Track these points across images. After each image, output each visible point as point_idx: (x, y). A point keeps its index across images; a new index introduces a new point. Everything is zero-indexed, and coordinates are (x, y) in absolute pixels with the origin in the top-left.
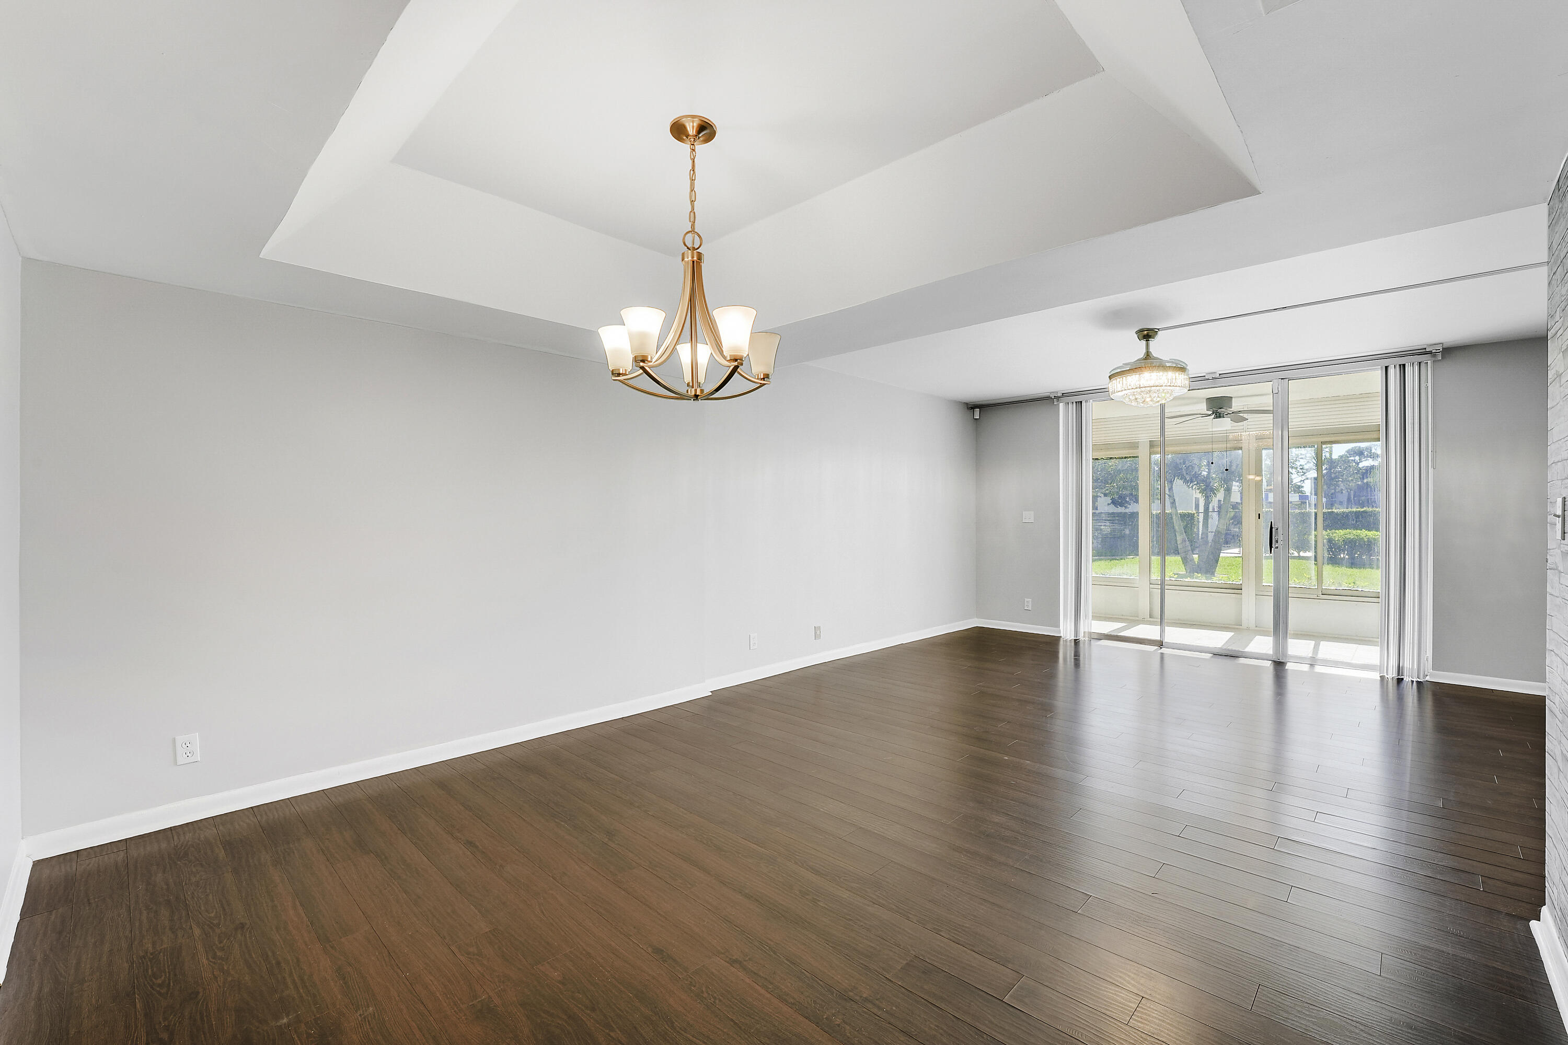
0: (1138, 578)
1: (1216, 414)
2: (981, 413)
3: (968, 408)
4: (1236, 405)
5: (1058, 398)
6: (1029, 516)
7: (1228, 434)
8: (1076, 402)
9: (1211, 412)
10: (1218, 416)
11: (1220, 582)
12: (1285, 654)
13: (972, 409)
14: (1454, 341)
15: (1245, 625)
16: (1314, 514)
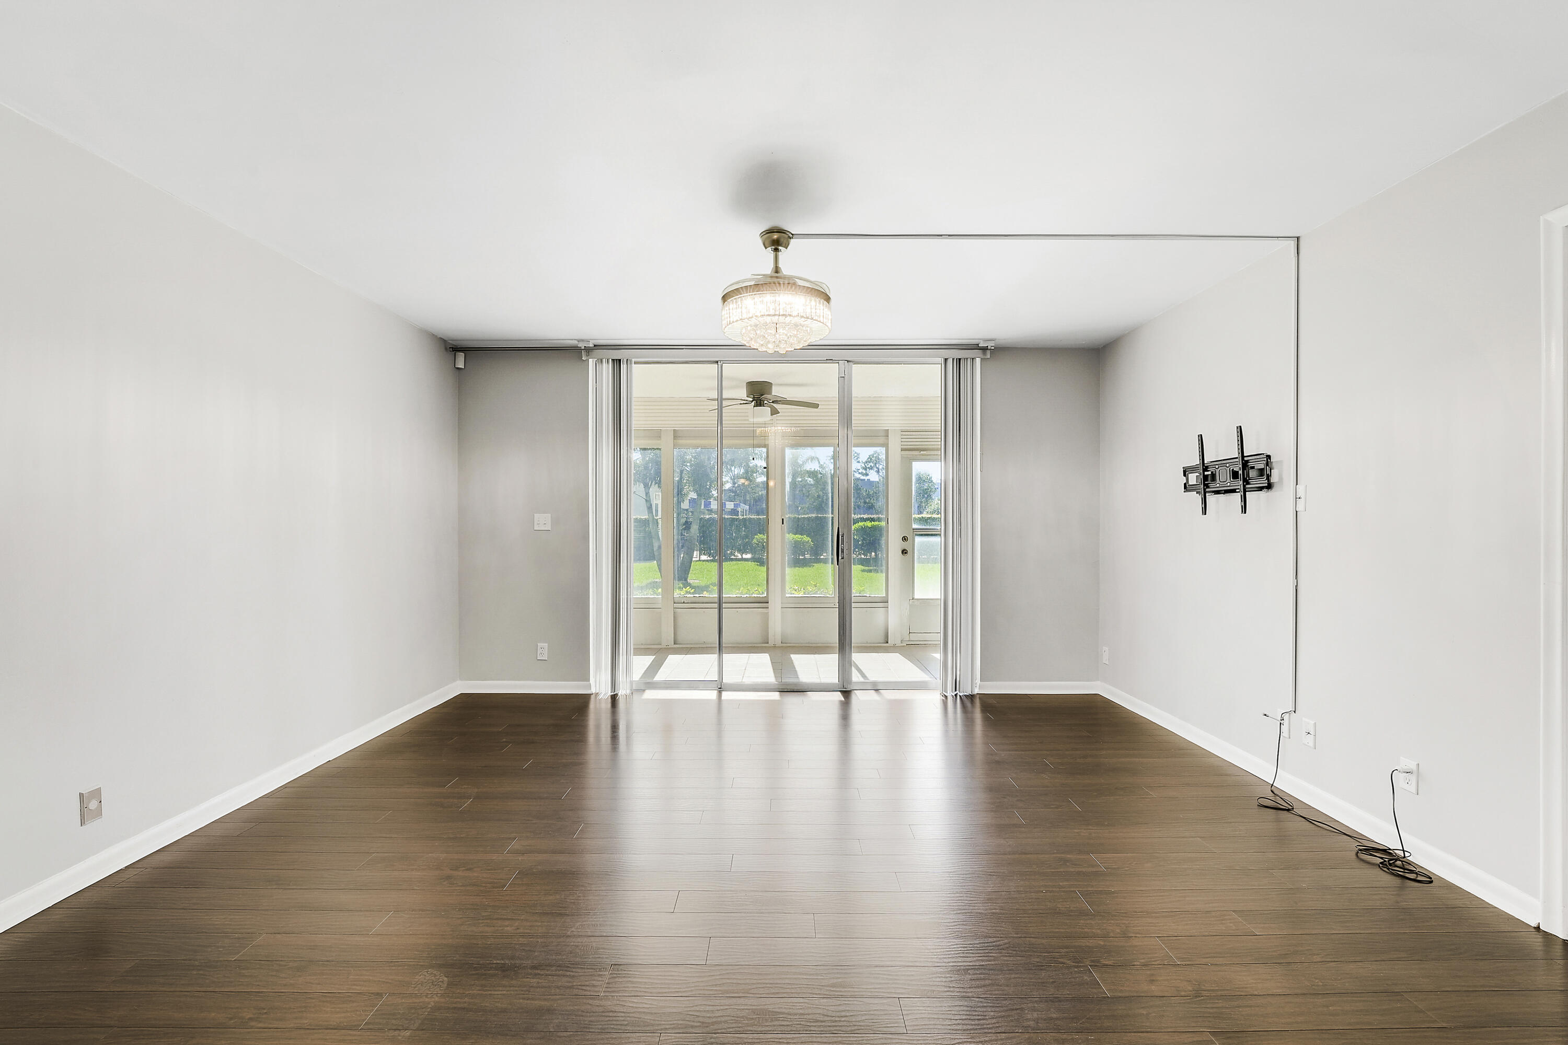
0: (660, 596)
1: (757, 402)
2: (466, 361)
3: (446, 349)
4: (776, 391)
5: (588, 350)
6: (543, 521)
7: (755, 428)
8: (613, 360)
9: (751, 400)
10: (759, 403)
11: (745, 596)
12: (850, 682)
13: (453, 351)
14: (1004, 339)
15: (771, 643)
16: (831, 519)
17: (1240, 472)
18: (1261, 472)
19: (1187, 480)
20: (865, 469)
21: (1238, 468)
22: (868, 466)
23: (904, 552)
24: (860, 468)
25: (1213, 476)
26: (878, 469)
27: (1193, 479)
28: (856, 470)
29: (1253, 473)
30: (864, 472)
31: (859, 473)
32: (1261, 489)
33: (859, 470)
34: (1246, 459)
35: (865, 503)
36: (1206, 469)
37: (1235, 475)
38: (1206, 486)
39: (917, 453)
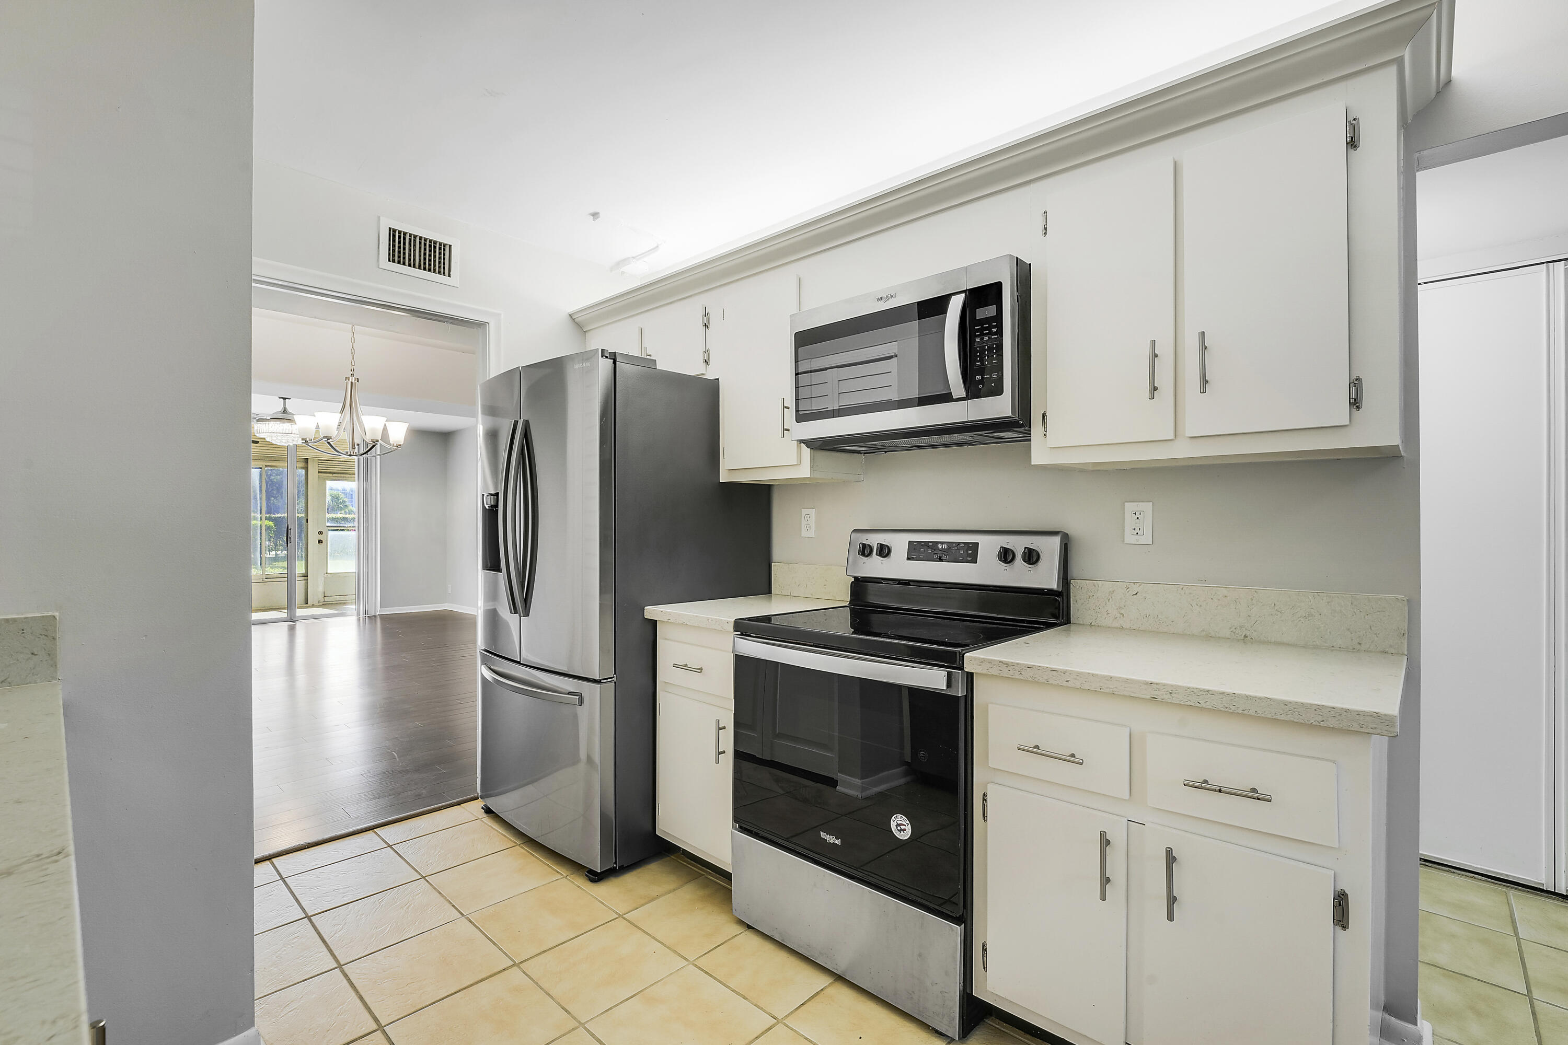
23: (320, 542)
39: (331, 475)
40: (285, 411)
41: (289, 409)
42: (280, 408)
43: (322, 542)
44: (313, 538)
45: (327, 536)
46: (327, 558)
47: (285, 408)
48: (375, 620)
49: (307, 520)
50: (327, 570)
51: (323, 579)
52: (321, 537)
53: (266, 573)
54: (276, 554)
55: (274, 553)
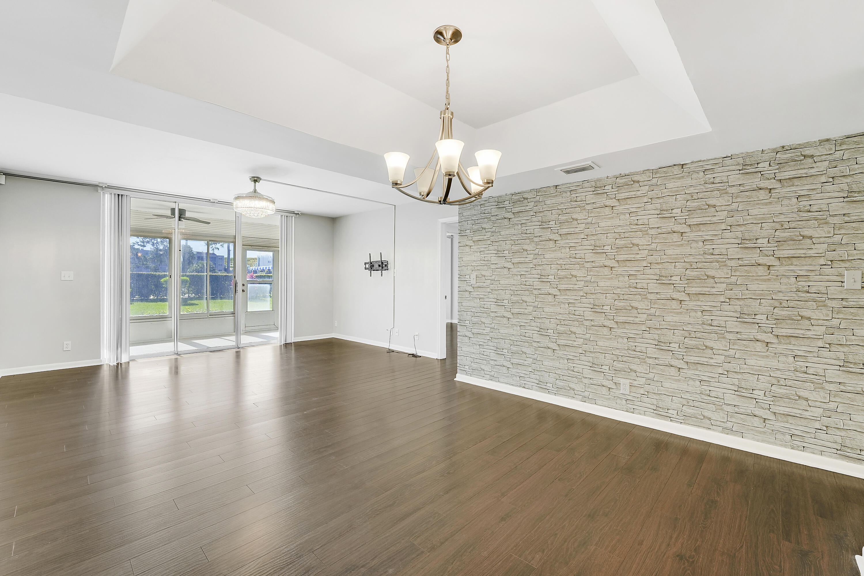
2: (6, 180)
5: (103, 188)
12: (240, 344)
17: (381, 265)
18: (386, 265)
19: (366, 266)
20: (143, 242)
21: (380, 264)
22: (145, 241)
23: (243, 291)
24: (139, 241)
25: (373, 266)
26: (154, 243)
27: (367, 266)
28: (135, 243)
29: (384, 266)
30: (143, 244)
31: (139, 245)
32: (385, 270)
33: (138, 242)
34: (382, 261)
35: (143, 264)
36: (371, 263)
37: (379, 266)
38: (371, 268)
39: (250, 247)
40: (255, 191)
41: (258, 190)
42: (252, 189)
43: (244, 291)
44: (240, 288)
45: (247, 286)
46: (247, 301)
47: (255, 189)
48: (291, 345)
49: (235, 276)
50: (247, 309)
51: (245, 315)
52: (244, 288)
53: (210, 312)
54: (189, 296)
55: (187, 295)
